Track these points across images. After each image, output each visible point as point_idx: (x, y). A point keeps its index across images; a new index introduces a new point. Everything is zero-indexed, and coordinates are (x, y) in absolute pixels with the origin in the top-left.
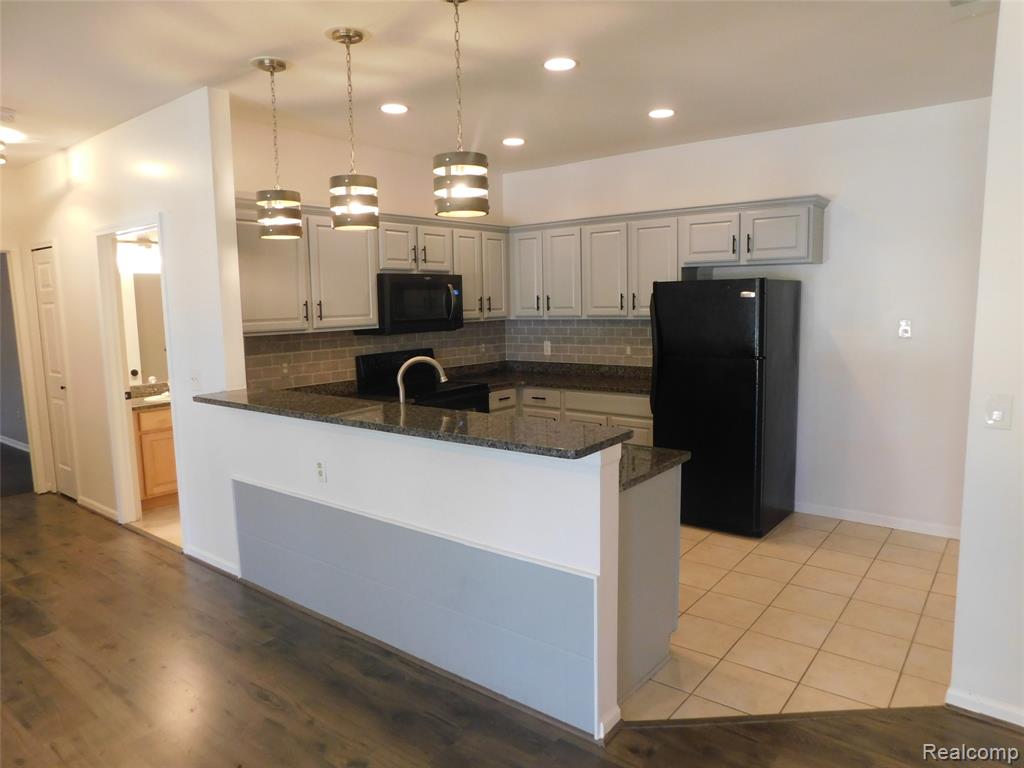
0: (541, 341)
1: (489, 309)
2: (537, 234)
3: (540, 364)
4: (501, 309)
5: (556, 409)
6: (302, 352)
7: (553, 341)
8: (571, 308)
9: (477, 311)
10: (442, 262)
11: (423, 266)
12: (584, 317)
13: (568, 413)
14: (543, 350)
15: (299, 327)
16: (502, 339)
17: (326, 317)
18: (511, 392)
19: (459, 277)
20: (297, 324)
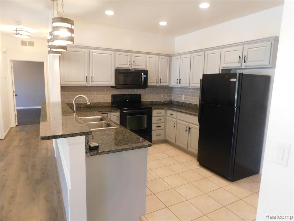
0: (182, 94)
1: (161, 82)
2: (179, 57)
3: (181, 102)
4: (166, 83)
5: (175, 118)
6: (92, 92)
7: (186, 95)
8: (186, 83)
9: (156, 83)
10: (142, 66)
11: (134, 67)
12: (190, 87)
13: (178, 121)
14: (182, 98)
15: (85, 84)
16: (172, 93)
17: (94, 82)
18: (163, 111)
19: (147, 71)
20: (84, 83)
